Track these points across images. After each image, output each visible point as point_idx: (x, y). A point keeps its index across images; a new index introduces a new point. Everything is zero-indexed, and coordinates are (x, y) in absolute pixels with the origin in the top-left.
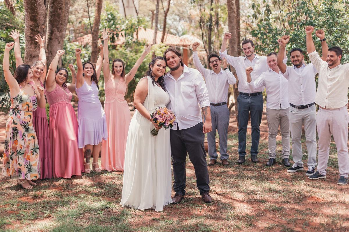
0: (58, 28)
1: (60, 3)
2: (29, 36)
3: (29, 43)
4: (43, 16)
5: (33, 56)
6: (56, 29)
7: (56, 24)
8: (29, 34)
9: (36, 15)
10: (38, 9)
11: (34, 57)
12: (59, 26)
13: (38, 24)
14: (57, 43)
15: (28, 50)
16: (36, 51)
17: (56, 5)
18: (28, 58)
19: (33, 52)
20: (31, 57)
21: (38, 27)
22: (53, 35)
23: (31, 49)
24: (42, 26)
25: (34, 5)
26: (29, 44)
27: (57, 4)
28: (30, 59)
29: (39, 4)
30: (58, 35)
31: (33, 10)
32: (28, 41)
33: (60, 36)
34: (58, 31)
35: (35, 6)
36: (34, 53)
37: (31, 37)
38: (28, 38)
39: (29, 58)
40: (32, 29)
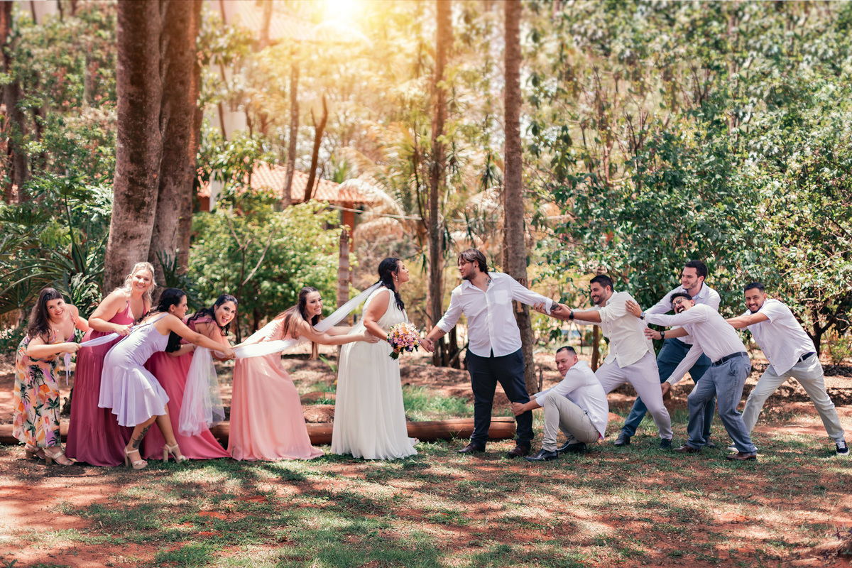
0: (175, 177)
1: (181, 126)
2: (125, 195)
3: (122, 208)
4: (155, 154)
5: (129, 236)
6: (170, 179)
7: (171, 168)
8: (124, 189)
9: (143, 152)
10: (149, 139)
11: (132, 238)
12: (177, 173)
13: (144, 170)
14: (171, 209)
15: (119, 223)
16: (136, 225)
17: (174, 130)
18: (118, 240)
19: (132, 227)
20: (125, 238)
21: (145, 175)
22: (165, 191)
23: (127, 221)
24: (152, 173)
25: (141, 130)
26: (123, 210)
27: (176, 127)
28: (122, 242)
29: (150, 128)
30: (175, 192)
31: (137, 141)
32: (121, 203)
33: (178, 194)
34: (175, 184)
35: (142, 133)
36: (132, 230)
37: (127, 196)
38: (122, 197)
39: (121, 240)
40: (131, 180)
